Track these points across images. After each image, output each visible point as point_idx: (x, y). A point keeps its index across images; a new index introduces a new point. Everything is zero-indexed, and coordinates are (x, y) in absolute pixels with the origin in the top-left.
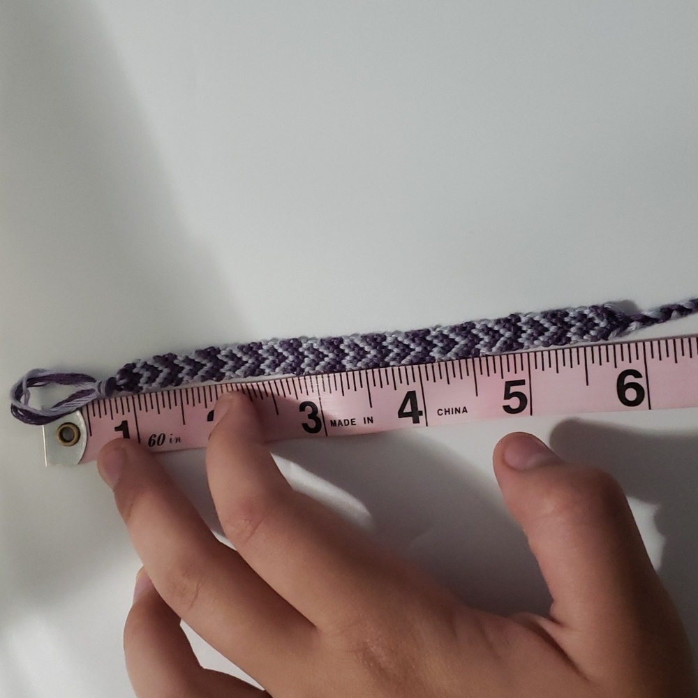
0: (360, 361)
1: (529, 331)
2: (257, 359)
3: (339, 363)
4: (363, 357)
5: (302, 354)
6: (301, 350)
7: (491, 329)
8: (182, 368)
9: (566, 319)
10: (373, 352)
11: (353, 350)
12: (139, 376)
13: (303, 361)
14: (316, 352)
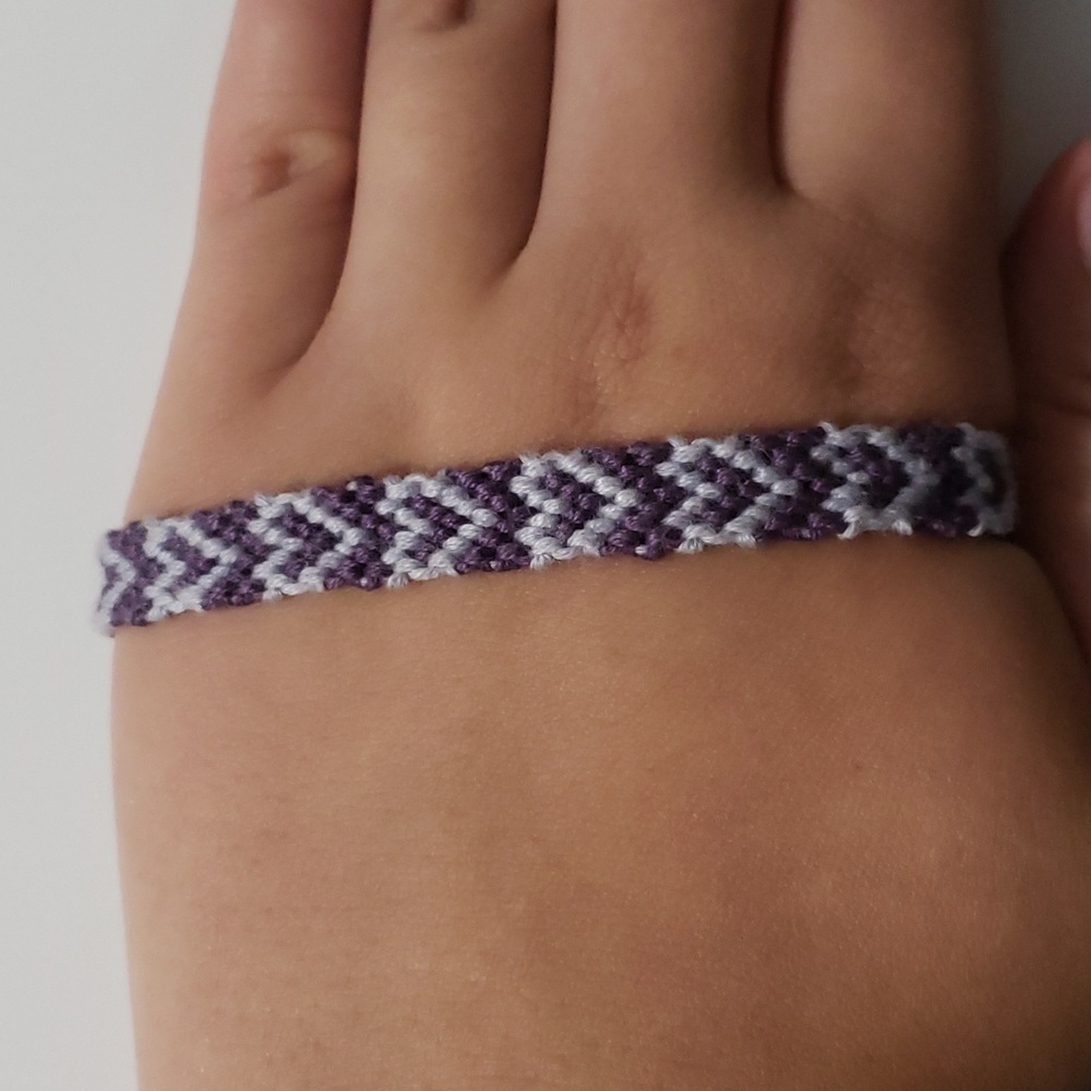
0: (581, 527)
3: (506, 538)
4: (590, 514)
5: (388, 521)
10: (625, 499)
11: (556, 494)
13: (390, 543)
14: (434, 511)
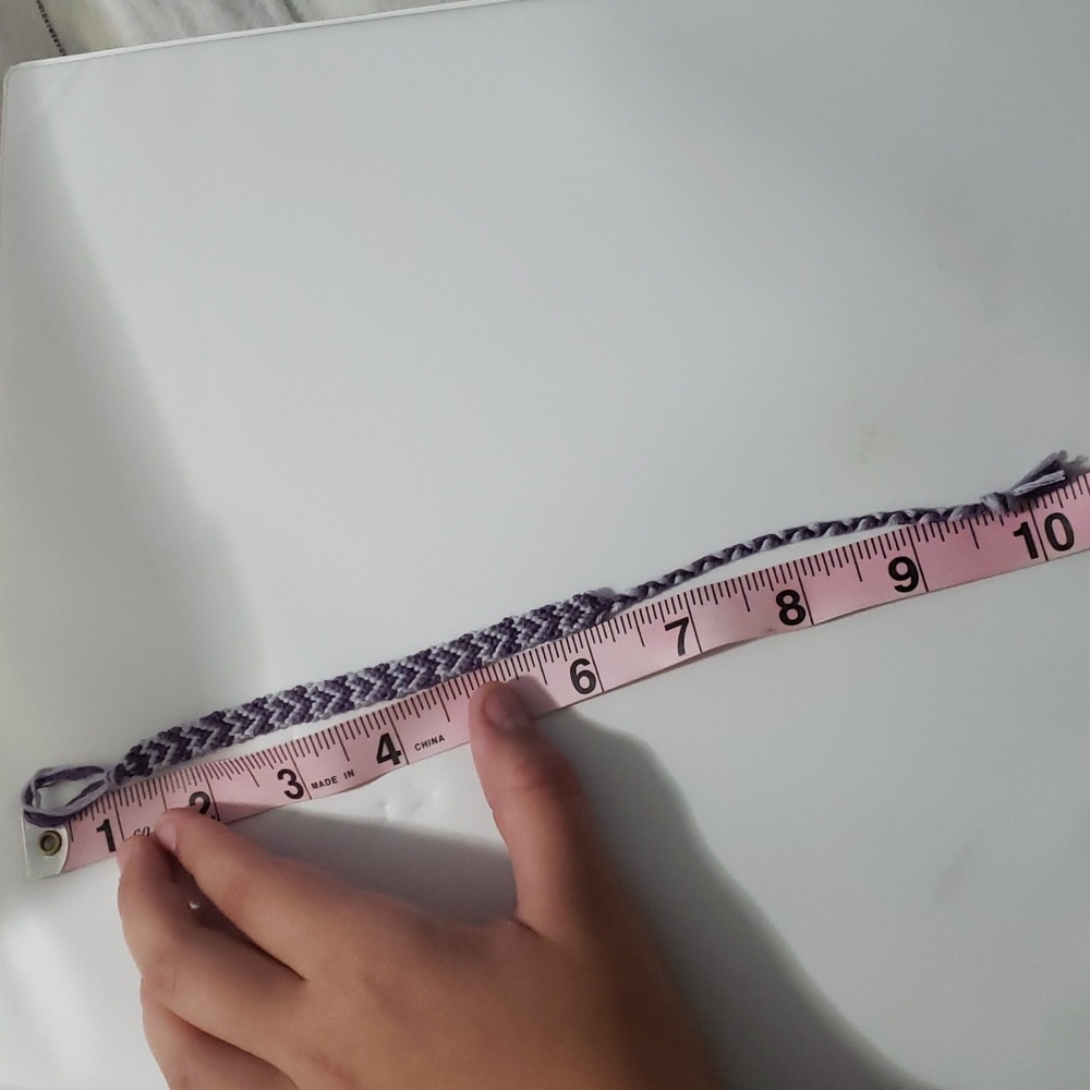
0: (368, 694)
1: (524, 631)
2: (264, 714)
3: (347, 700)
4: (370, 689)
5: (308, 699)
6: (306, 696)
7: (488, 636)
8: (190, 740)
9: (555, 613)
10: (379, 683)
11: (359, 685)
12: (146, 757)
13: (311, 707)
14: (322, 695)
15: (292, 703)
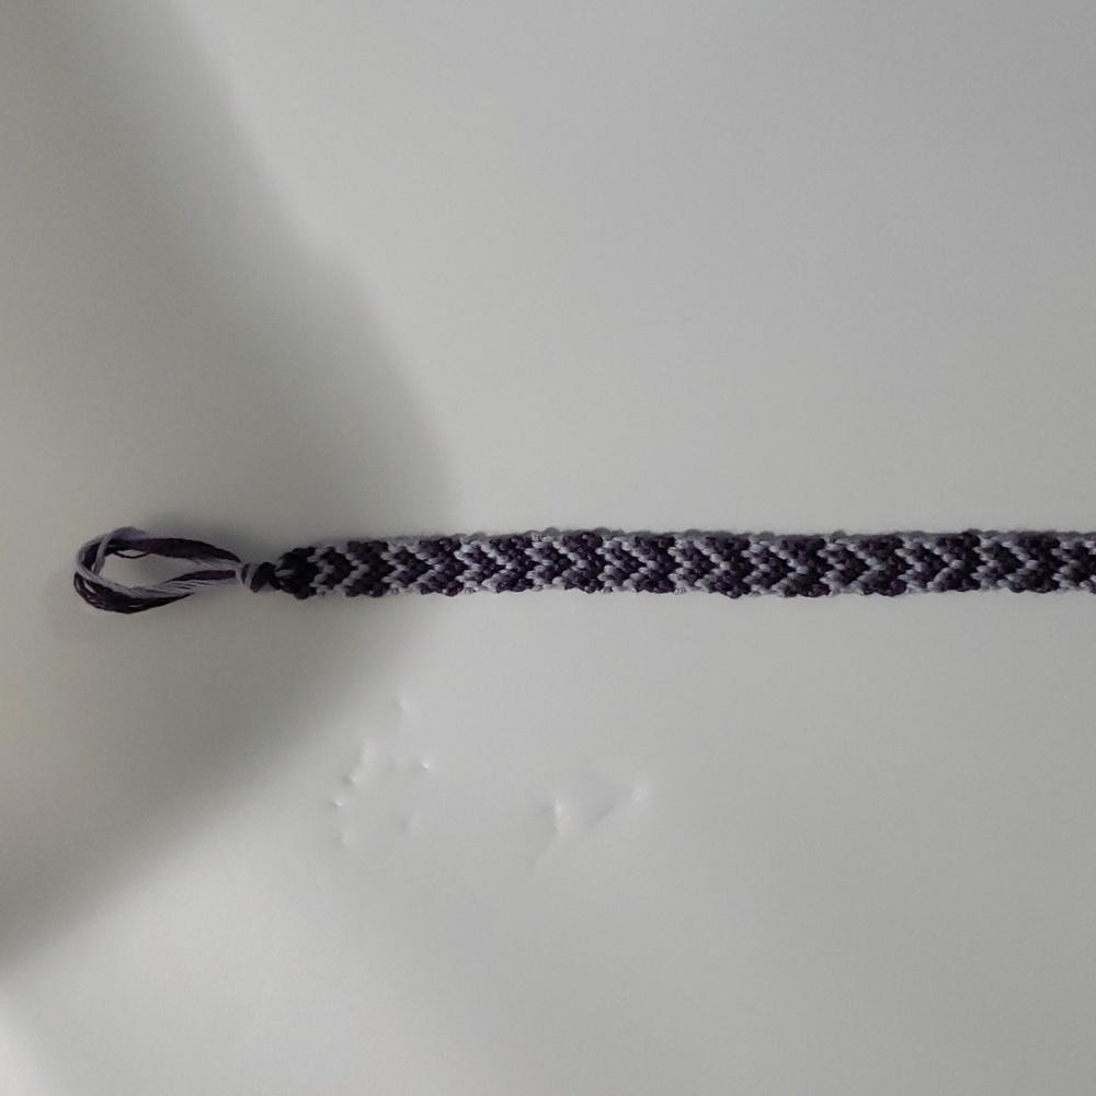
0: (701, 577)
1: (991, 564)
2: (521, 563)
3: (663, 577)
4: (706, 571)
5: (601, 558)
6: (599, 551)
7: (928, 552)
10: (724, 566)
11: (690, 559)
12: (315, 570)
14: (626, 558)
15: (571, 556)
